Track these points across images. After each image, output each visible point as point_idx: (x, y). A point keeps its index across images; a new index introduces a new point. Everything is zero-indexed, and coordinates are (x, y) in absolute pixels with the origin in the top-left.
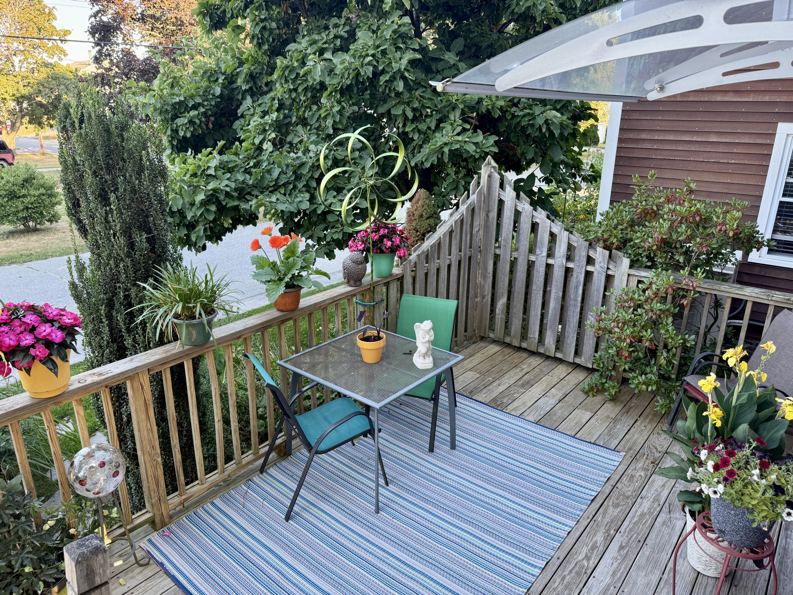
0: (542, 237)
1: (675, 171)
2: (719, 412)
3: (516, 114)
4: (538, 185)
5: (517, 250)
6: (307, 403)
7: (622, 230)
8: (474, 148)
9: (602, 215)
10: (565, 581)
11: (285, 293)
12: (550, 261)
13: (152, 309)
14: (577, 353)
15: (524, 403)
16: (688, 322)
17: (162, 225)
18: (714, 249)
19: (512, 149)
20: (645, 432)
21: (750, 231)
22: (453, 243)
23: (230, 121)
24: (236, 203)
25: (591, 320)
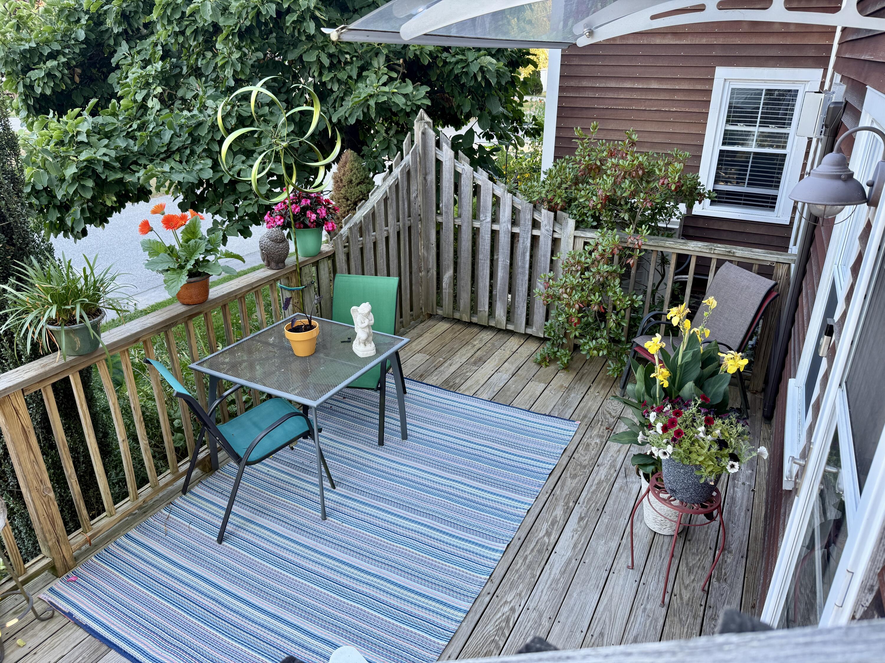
0: (485, 201)
1: (618, 122)
2: (666, 372)
3: (448, 60)
4: (478, 141)
5: (460, 216)
6: (233, 408)
7: (566, 188)
8: (404, 100)
9: (545, 173)
10: (528, 561)
11: (189, 283)
12: (496, 227)
13: (19, 315)
14: (528, 323)
15: (477, 381)
16: (635, 282)
17: (19, 209)
18: (658, 204)
19: (448, 100)
20: (599, 398)
21: (692, 183)
22: (390, 212)
23: (103, 73)
24: (119, 176)
25: (540, 287)
